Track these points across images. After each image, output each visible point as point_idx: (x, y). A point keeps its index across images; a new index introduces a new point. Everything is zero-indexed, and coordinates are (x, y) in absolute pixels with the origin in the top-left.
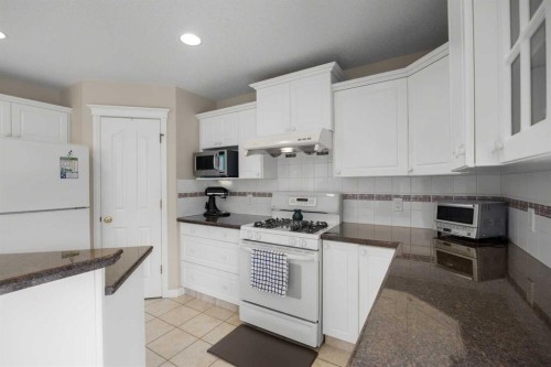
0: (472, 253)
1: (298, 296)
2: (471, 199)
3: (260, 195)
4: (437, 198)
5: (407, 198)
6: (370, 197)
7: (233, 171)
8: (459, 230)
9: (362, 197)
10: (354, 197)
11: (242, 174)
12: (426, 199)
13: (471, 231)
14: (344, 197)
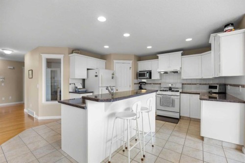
0: (217, 96)
1: (174, 107)
2: (217, 84)
3: (156, 84)
4: (209, 84)
5: (200, 84)
6: (190, 84)
7: (150, 77)
8: (214, 91)
9: (188, 84)
10: (186, 84)
11: (153, 78)
12: (206, 84)
13: (217, 91)
14: (183, 84)
